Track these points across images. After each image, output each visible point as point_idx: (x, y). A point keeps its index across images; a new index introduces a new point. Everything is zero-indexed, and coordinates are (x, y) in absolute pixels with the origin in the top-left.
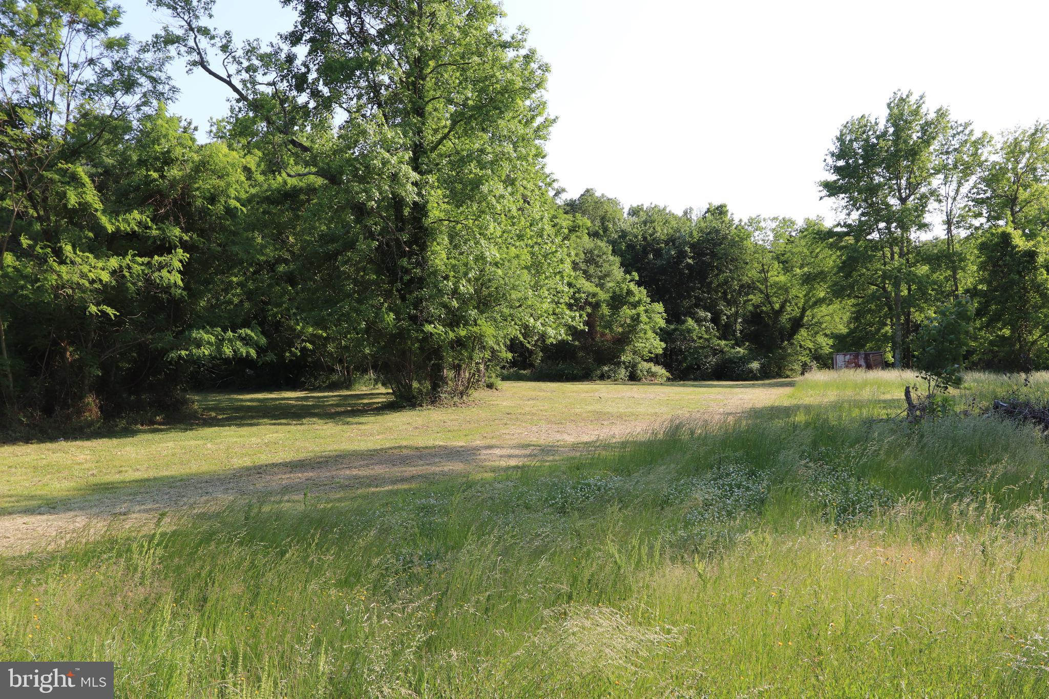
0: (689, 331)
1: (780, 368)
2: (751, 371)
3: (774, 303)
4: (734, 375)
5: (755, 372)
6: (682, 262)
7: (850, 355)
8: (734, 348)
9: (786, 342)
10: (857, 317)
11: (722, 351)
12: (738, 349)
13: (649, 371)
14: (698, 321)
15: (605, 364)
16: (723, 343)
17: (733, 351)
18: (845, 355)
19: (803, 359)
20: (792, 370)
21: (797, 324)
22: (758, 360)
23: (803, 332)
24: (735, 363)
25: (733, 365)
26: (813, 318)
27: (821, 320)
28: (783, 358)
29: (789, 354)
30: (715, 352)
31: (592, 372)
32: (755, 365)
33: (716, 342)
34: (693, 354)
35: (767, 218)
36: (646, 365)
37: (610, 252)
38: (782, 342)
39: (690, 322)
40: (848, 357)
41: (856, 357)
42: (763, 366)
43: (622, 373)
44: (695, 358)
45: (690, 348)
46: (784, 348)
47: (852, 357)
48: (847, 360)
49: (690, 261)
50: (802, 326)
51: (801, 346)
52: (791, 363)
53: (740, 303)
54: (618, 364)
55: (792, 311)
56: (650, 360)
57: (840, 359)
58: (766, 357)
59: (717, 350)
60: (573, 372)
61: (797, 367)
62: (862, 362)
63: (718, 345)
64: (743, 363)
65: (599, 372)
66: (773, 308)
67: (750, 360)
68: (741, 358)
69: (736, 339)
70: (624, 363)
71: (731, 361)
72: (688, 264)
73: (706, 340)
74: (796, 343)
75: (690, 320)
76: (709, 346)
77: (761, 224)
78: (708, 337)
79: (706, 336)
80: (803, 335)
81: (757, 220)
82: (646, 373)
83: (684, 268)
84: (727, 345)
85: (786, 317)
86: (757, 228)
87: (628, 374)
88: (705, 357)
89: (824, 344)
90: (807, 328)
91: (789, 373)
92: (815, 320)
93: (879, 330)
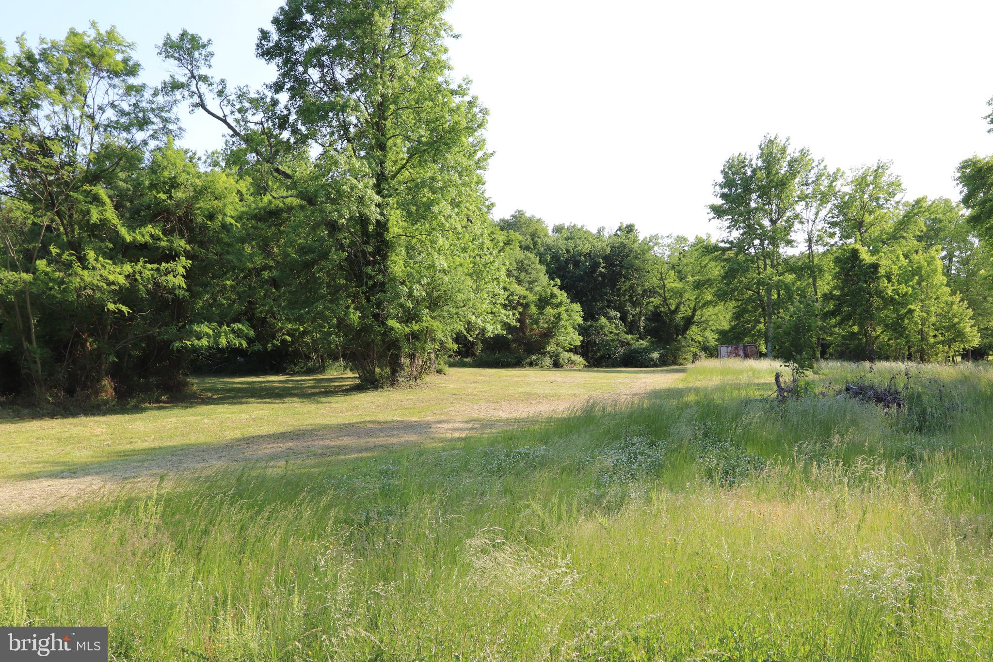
0: (602, 327)
1: (675, 358)
2: (652, 360)
3: (670, 304)
4: (639, 363)
5: (655, 360)
6: (596, 271)
7: (732, 346)
8: (638, 341)
9: (680, 336)
10: (737, 316)
11: (628, 343)
12: (642, 342)
13: (569, 359)
14: (609, 319)
15: (533, 354)
16: (629, 337)
17: (637, 343)
18: (727, 347)
19: (695, 350)
20: (685, 359)
21: (689, 321)
22: (658, 351)
23: (694, 328)
24: (639, 353)
25: (638, 355)
26: (702, 317)
27: (708, 319)
28: (678, 349)
29: (683, 346)
30: (623, 344)
31: (523, 360)
32: (655, 355)
33: (623, 335)
34: (605, 346)
35: (664, 235)
36: (567, 355)
37: (538, 262)
38: (677, 336)
39: (603, 320)
40: (730, 348)
41: (737, 348)
42: (662, 356)
43: (548, 361)
44: (607, 349)
45: (603, 341)
46: (679, 341)
47: (733, 348)
48: (729, 351)
49: (603, 270)
50: (693, 323)
51: (692, 340)
52: (684, 353)
53: (643, 304)
54: (544, 354)
55: (685, 311)
56: (570, 350)
57: (723, 350)
58: (664, 348)
59: (625, 342)
60: (507, 360)
61: (690, 357)
62: (741, 353)
63: (626, 339)
64: (646, 353)
65: (528, 361)
66: (669, 309)
67: (651, 351)
68: (644, 349)
69: (640, 334)
70: (549, 353)
71: (636, 351)
72: (601, 273)
73: (617, 335)
74: (688, 337)
75: (602, 318)
76: (618, 339)
77: (660, 241)
78: (617, 332)
79: (615, 331)
80: (694, 330)
81: (656, 237)
82: (567, 361)
83: (598, 276)
84: (633, 339)
85: (680, 316)
86: (656, 244)
87: (552, 362)
88: (615, 348)
89: (711, 338)
90: (697, 325)
91: (682, 361)
92: (704, 318)
93: (754, 327)
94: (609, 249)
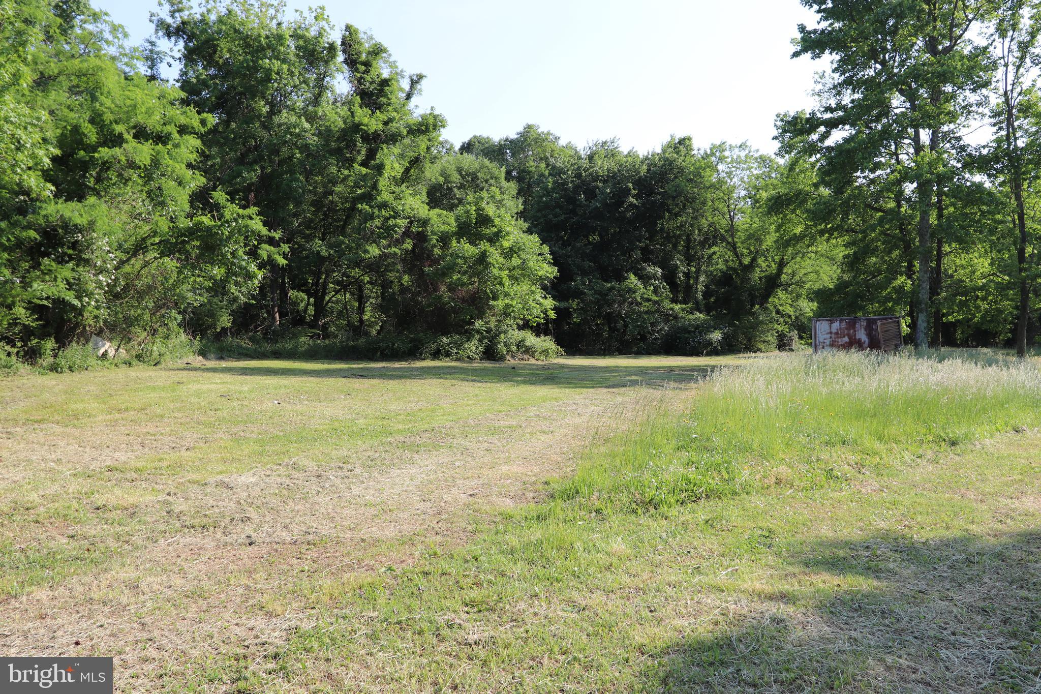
0: (631, 291)
1: (750, 340)
2: (710, 343)
3: (742, 255)
4: (688, 348)
5: (715, 345)
6: (624, 202)
7: (841, 321)
8: (692, 313)
9: (757, 306)
11: (676, 317)
12: (698, 315)
13: (520, 344)
14: (645, 278)
15: (445, 334)
16: (677, 307)
17: (690, 316)
18: (831, 322)
19: (780, 328)
20: (764, 342)
21: (772, 283)
22: (721, 329)
23: (781, 293)
24: (689, 332)
25: (686, 335)
26: (793, 276)
27: (804, 279)
28: (755, 326)
29: (762, 322)
30: (667, 318)
31: (423, 345)
32: (716, 336)
33: (667, 304)
34: (636, 321)
35: (734, 145)
36: (517, 335)
38: (753, 306)
39: (633, 280)
40: (836, 325)
41: (852, 325)
42: (726, 337)
43: (473, 347)
44: (638, 326)
45: (633, 313)
46: (755, 313)
47: (844, 325)
48: (834, 331)
49: (634, 201)
50: (779, 286)
51: (778, 312)
52: (763, 332)
53: (703, 258)
54: (469, 335)
55: (765, 266)
56: (525, 326)
57: (823, 328)
58: (731, 324)
59: (670, 315)
60: (393, 345)
61: (772, 338)
62: (862, 335)
63: (672, 309)
64: (700, 333)
65: (433, 346)
66: (741, 263)
67: (709, 329)
68: (697, 327)
69: (697, 303)
70: (478, 332)
71: (685, 330)
72: (631, 204)
73: (656, 302)
74: (771, 308)
75: (632, 276)
76: (658, 311)
77: (727, 153)
78: (657, 299)
79: (655, 298)
80: (781, 298)
81: (721, 148)
82: (514, 348)
83: (627, 210)
84: (683, 310)
85: (757, 275)
86: (721, 159)
87: (481, 349)
88: (652, 324)
89: (808, 310)
90: (786, 290)
91: (761, 346)
92: (797, 278)
93: (889, 281)
94: (645, 168)
